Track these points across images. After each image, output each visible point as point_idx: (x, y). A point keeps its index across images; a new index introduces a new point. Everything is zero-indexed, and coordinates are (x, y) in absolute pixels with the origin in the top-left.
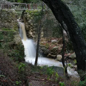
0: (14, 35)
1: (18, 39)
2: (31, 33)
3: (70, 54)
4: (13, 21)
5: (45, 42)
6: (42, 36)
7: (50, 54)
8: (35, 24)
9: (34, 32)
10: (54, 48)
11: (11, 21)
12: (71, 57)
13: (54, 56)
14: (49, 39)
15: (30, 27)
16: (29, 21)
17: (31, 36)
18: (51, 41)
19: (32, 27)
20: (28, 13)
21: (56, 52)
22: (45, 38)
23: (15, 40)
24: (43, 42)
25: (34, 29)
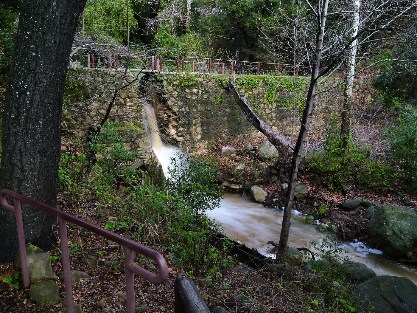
0: (137, 141)
1: (148, 151)
2: (173, 132)
4: (131, 102)
5: (204, 151)
6: (199, 137)
8: (183, 109)
9: (181, 129)
10: (238, 168)
11: (125, 102)
13: (238, 187)
15: (170, 117)
16: (169, 103)
17: (175, 140)
18: (220, 150)
19: (176, 115)
20: (164, 80)
21: (241, 177)
22: (205, 143)
23: (142, 153)
24: (201, 152)
25: (180, 122)
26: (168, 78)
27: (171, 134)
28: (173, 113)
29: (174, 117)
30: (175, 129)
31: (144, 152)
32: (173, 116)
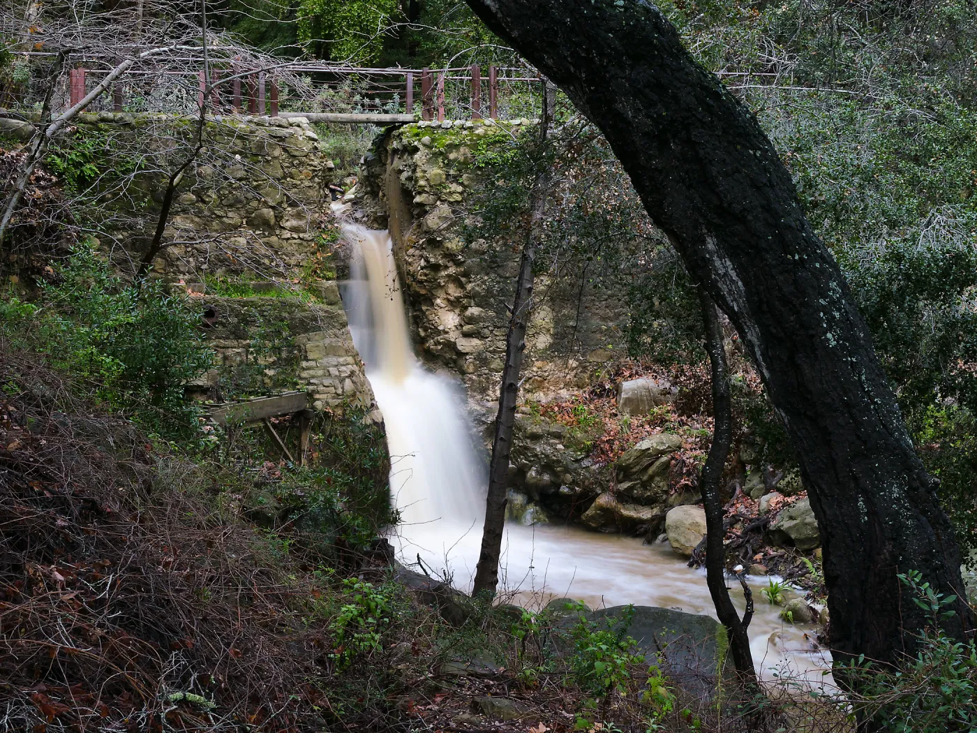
0: (301, 338)
1: (334, 371)
2: (449, 320)
3: (780, 498)
4: (299, 216)
5: (564, 393)
6: (543, 341)
7: (604, 500)
9: (474, 311)
10: (644, 445)
11: (279, 218)
12: (786, 524)
13: (646, 514)
14: (600, 366)
15: (436, 268)
16: (432, 221)
17: (451, 346)
18: (617, 390)
19: (457, 263)
20: (420, 147)
21: (657, 479)
22: (566, 363)
23: (313, 377)
24: (551, 395)
25: (469, 287)
26: (433, 140)
27: (441, 328)
28: (445, 256)
29: (452, 270)
30: (457, 311)
31: (320, 372)
32: (446, 267)
